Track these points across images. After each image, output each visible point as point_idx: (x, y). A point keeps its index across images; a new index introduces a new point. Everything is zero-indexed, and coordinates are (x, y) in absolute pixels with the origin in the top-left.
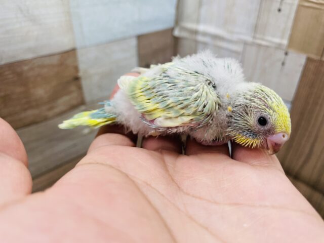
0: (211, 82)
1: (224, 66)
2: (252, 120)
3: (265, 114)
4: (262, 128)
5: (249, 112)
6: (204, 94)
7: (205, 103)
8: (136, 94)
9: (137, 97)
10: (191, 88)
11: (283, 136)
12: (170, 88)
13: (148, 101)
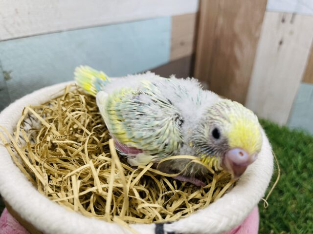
0: (179, 116)
7: (166, 142)
8: (111, 111)
9: (111, 114)
10: (157, 123)
11: (241, 154)
12: (137, 117)
13: (119, 122)
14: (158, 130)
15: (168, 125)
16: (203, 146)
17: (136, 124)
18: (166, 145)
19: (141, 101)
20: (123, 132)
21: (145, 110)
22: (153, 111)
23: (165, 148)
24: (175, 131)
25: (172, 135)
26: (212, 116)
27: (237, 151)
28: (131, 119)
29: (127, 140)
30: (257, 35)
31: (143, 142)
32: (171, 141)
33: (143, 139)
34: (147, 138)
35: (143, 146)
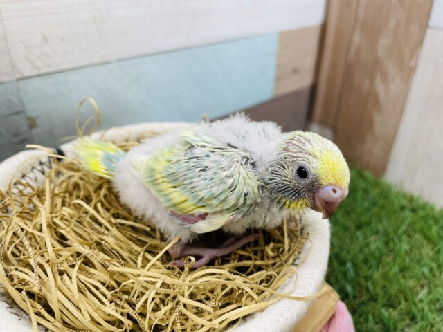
0: (248, 159)
1: (259, 133)
2: (291, 173)
3: (303, 162)
4: (304, 182)
5: (285, 165)
6: (241, 179)
7: (245, 191)
8: (156, 180)
9: (158, 184)
10: (225, 173)
11: (335, 191)
12: (199, 174)
13: (174, 189)
14: (230, 181)
15: (239, 172)
16: (287, 190)
17: (200, 183)
18: (246, 195)
19: (196, 155)
20: (183, 198)
21: (206, 163)
22: (216, 162)
23: (245, 199)
24: (250, 176)
25: (248, 181)
26: (292, 154)
27: (330, 189)
28: (192, 178)
29: (192, 207)
30: (412, 63)
31: (215, 202)
32: (250, 189)
33: (215, 197)
34: (219, 194)
35: (216, 206)
